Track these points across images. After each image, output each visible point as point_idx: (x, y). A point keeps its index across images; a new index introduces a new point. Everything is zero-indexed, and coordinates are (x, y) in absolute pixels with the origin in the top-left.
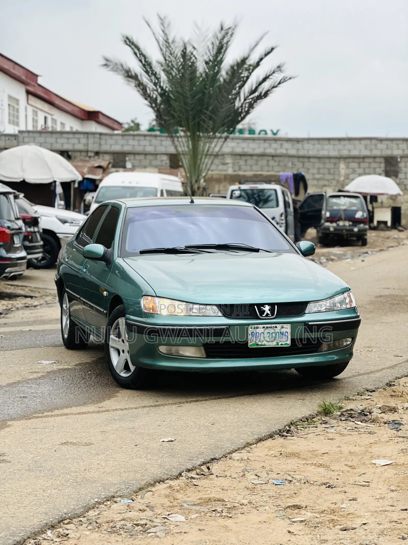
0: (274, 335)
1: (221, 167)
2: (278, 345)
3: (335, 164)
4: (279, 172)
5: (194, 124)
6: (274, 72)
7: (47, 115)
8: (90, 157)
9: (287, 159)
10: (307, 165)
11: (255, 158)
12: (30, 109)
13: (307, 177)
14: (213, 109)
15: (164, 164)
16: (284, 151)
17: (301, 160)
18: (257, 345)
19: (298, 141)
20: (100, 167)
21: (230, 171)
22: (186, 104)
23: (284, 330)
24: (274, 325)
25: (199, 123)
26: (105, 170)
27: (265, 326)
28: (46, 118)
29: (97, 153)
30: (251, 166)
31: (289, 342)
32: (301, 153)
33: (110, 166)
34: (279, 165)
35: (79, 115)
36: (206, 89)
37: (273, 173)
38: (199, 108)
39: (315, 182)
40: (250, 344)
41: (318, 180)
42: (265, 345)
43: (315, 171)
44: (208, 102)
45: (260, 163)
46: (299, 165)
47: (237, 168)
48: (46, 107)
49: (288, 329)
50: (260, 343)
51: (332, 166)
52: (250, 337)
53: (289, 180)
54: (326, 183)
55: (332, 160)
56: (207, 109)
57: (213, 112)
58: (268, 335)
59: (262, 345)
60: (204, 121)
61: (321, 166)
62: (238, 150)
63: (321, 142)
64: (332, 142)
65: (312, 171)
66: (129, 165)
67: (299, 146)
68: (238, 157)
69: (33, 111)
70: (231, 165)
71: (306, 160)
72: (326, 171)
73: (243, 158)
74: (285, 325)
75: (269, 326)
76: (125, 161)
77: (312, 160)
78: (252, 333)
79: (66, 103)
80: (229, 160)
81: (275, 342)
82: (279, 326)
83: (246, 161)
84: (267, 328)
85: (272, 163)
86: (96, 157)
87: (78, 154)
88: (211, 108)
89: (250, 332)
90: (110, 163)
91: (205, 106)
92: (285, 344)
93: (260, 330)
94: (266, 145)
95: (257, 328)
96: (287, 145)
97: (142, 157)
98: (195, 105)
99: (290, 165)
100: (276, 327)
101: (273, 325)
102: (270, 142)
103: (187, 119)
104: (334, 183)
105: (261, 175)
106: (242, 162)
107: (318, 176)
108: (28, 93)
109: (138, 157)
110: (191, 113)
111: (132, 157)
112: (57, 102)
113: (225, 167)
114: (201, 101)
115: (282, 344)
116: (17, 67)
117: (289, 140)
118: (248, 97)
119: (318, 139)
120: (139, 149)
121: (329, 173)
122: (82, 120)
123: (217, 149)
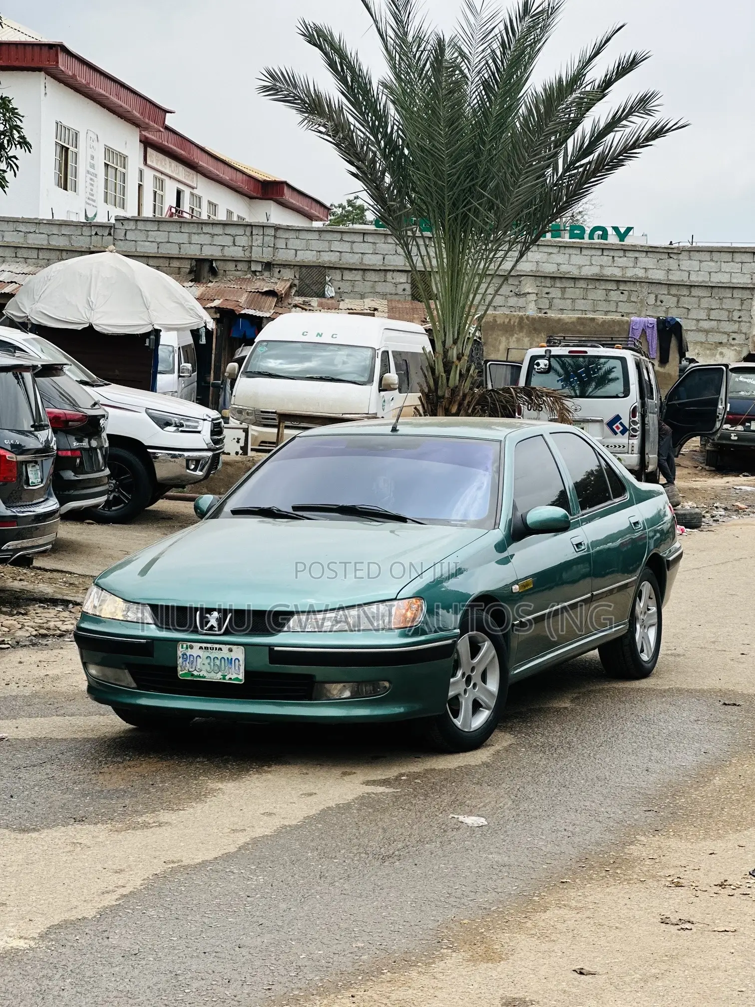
0: (218, 662)
1: (513, 301)
2: (224, 679)
3: (742, 301)
4: (628, 314)
5: (456, 219)
6: (630, 113)
7: (182, 187)
8: (254, 272)
9: (645, 289)
10: (686, 301)
11: (582, 284)
12: (149, 174)
13: (685, 325)
14: (497, 186)
15: (400, 291)
16: (641, 273)
17: (674, 291)
18: (193, 675)
19: (670, 252)
20: (271, 293)
21: (532, 311)
22: (438, 174)
23: (233, 655)
24: (218, 646)
25: (465, 216)
26: (279, 299)
27: (204, 645)
28: (179, 193)
29: (268, 266)
30: (573, 300)
31: (241, 676)
32: (675, 277)
33: (293, 291)
34: (629, 301)
35: (245, 188)
36: (484, 143)
37: (617, 317)
38: (467, 184)
39: (701, 337)
40: (181, 673)
41: (707, 332)
42: (205, 677)
43: (703, 315)
44: (488, 171)
45: (592, 295)
46: (671, 301)
47: (545, 304)
48: (180, 171)
49: (239, 654)
50: (195, 673)
51: (736, 304)
52: (180, 661)
53: (648, 331)
54: (724, 339)
55: (738, 294)
56: (484, 186)
57: (497, 192)
58: (208, 661)
59: (199, 676)
60: (477, 213)
61: (715, 304)
62: (549, 268)
63: (716, 256)
64: (738, 257)
65: (693, 314)
66: (330, 291)
67: (672, 263)
68: (548, 282)
69: (156, 177)
70: (533, 297)
71: (685, 292)
72: (724, 315)
73: (558, 284)
74: (234, 648)
75: (209, 645)
76: (324, 284)
77: (695, 292)
78: (183, 655)
79: (221, 165)
80: (529, 286)
81: (220, 674)
82: (225, 648)
83: (563, 289)
84: (206, 648)
85: (615, 296)
86: (266, 274)
87: (231, 266)
88: (492, 185)
89: (180, 654)
90: (291, 287)
91: (480, 181)
92: (235, 679)
93: (195, 651)
94: (605, 260)
95: (192, 647)
96: (646, 261)
97: (358, 276)
98: (458, 178)
99: (651, 300)
100: (220, 649)
101: (215, 646)
102: (612, 253)
103: (441, 208)
104: (740, 338)
105: (593, 319)
106: (556, 293)
107: (705, 325)
108: (147, 143)
109: (348, 276)
110: (447, 193)
111: (337, 275)
112: (204, 162)
113: (521, 302)
114: (470, 170)
115: (230, 679)
116: (123, 92)
117: (651, 251)
118: (573, 163)
119: (711, 251)
120: (351, 260)
121: (730, 320)
122: (251, 198)
123: (507, 265)
